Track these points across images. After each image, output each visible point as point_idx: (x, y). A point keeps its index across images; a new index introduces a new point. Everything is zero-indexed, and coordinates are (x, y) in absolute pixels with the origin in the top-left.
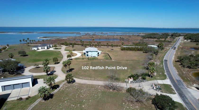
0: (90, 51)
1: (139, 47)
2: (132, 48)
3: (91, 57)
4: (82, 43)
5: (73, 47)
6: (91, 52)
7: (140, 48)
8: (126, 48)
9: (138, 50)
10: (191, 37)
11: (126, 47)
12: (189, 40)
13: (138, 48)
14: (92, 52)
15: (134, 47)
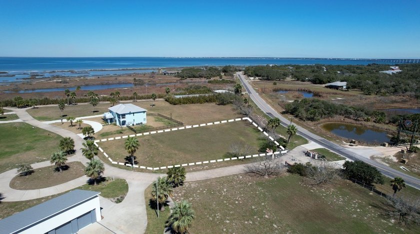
0: (130, 113)
1: (207, 95)
2: (194, 98)
3: (133, 125)
4: (70, 97)
5: (62, 108)
6: (132, 113)
7: (209, 96)
8: (183, 98)
9: (207, 101)
10: (257, 73)
11: (181, 96)
12: (257, 78)
13: (205, 96)
14: (134, 113)
15: (198, 95)
